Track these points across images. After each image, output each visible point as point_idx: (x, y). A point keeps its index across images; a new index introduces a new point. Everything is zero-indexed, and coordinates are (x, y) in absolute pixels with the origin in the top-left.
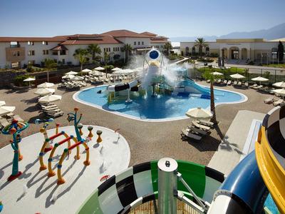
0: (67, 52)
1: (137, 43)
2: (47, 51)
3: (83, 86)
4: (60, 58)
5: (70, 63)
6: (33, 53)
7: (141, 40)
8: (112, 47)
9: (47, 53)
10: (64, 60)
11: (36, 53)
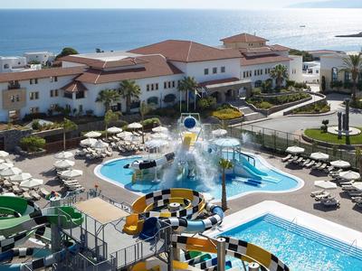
0: (86, 93)
1: (211, 71)
2: (56, 91)
3: (108, 156)
4: (75, 103)
5: (91, 112)
6: (36, 95)
7: (218, 65)
8: (161, 81)
9: (56, 95)
10: (81, 107)
11: (40, 96)
